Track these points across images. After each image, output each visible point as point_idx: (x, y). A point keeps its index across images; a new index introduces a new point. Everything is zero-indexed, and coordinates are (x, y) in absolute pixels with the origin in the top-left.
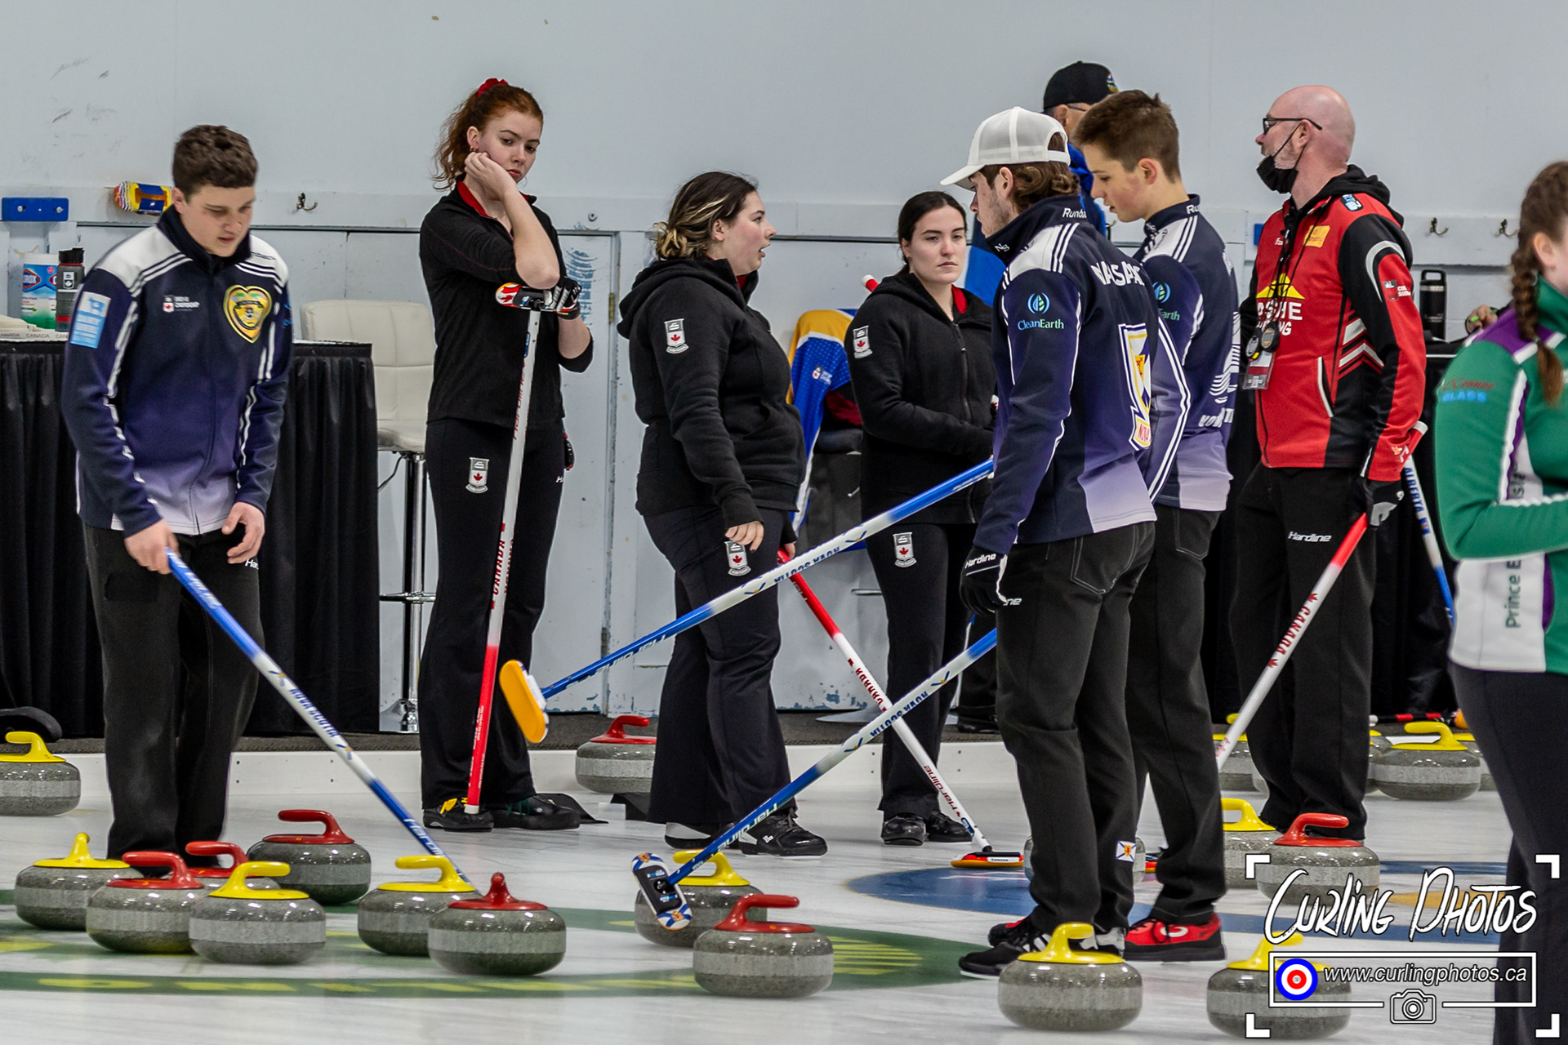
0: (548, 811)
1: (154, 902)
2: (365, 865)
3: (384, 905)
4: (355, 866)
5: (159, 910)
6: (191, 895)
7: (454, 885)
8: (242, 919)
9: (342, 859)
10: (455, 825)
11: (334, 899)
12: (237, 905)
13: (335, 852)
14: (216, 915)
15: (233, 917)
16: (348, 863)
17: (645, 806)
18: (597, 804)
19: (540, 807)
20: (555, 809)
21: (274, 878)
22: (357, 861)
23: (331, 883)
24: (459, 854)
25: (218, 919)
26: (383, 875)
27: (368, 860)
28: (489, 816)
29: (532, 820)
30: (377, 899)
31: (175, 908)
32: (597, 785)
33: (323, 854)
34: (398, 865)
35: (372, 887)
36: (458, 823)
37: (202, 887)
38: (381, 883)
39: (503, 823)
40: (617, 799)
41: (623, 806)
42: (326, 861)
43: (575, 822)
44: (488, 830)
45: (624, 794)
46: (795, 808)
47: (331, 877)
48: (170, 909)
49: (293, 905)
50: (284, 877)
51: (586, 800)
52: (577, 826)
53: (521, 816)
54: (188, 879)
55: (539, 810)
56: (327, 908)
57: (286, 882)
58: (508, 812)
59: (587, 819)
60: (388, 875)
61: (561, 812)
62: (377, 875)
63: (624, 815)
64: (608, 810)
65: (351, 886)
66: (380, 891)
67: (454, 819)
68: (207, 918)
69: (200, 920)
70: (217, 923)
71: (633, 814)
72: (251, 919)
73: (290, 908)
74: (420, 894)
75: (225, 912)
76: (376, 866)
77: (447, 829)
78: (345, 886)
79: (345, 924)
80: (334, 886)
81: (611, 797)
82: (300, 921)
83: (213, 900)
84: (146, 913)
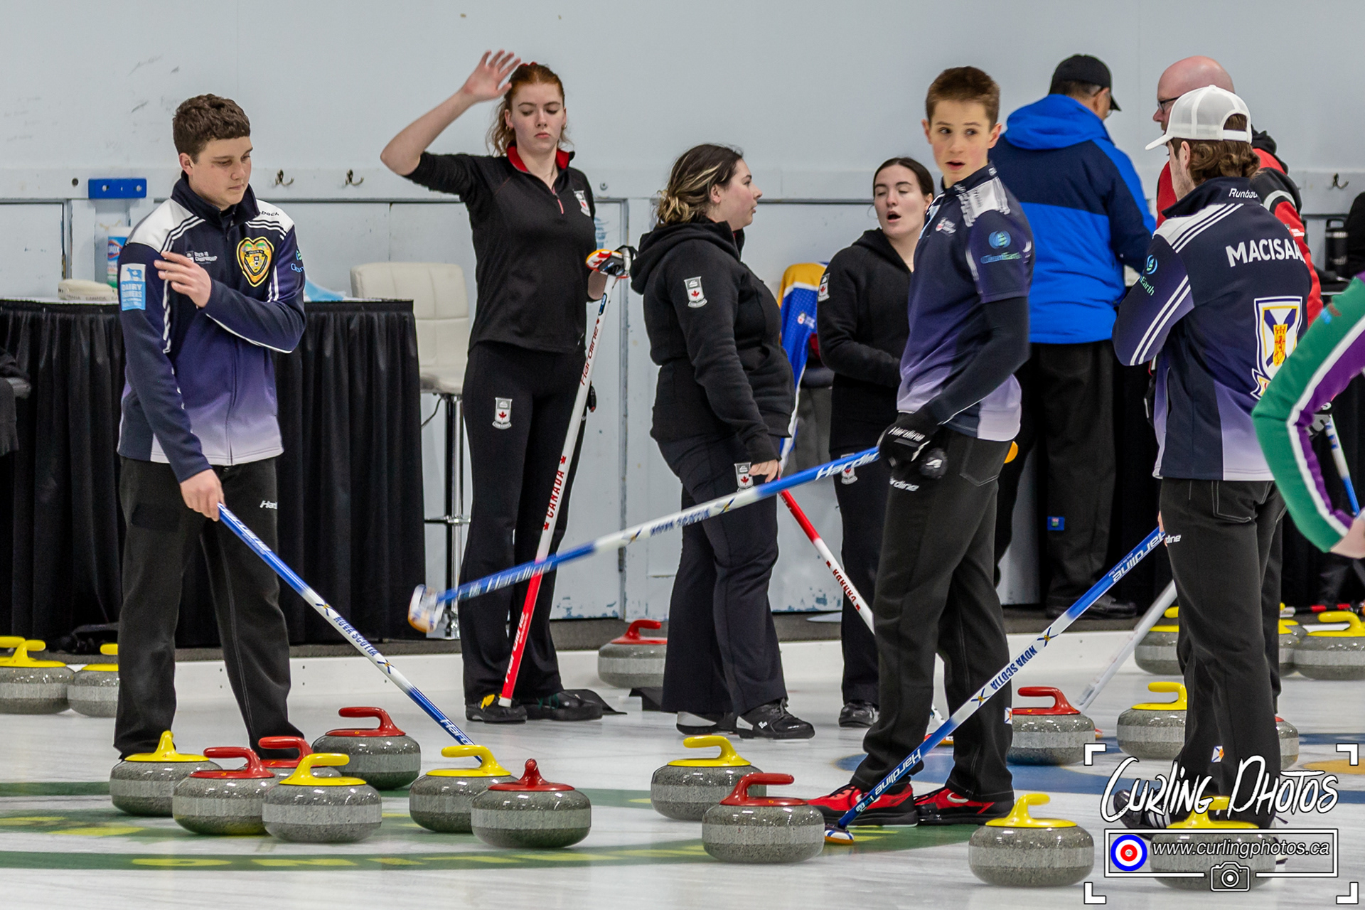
0: (575, 704)
1: (231, 790)
2: (415, 755)
3: (433, 788)
4: (407, 755)
5: (236, 797)
6: (264, 784)
7: (493, 771)
8: (308, 803)
9: (395, 749)
10: (493, 718)
11: (388, 784)
12: (304, 792)
13: (389, 743)
14: (286, 800)
15: (300, 802)
16: (400, 753)
17: (658, 699)
18: (616, 697)
19: (567, 701)
20: (581, 702)
21: (336, 768)
22: (407, 751)
23: (385, 771)
24: (498, 743)
25: (288, 803)
26: (430, 762)
27: (418, 750)
28: (522, 709)
29: (561, 712)
30: (427, 783)
31: (250, 795)
32: (617, 680)
33: (378, 745)
34: (444, 754)
35: (422, 773)
36: (497, 716)
37: (273, 776)
38: (429, 770)
39: (535, 716)
40: (635, 693)
41: (640, 699)
42: (383, 752)
43: (599, 714)
44: (522, 721)
45: (640, 689)
46: (786, 699)
47: (386, 766)
48: (245, 797)
49: (353, 791)
50: (345, 766)
51: (608, 694)
52: (600, 717)
53: (551, 709)
54: (261, 770)
55: (567, 704)
56: (383, 792)
57: (347, 770)
58: (539, 706)
59: (609, 711)
60: (436, 762)
61: (585, 705)
62: (426, 763)
63: (640, 706)
64: (626, 703)
65: (403, 773)
66: (428, 777)
67: (492, 713)
68: (278, 804)
69: (273, 806)
70: (287, 807)
71: (649, 705)
72: (316, 803)
73: (350, 793)
74: (463, 778)
75: (293, 798)
76: (424, 756)
77: (487, 722)
78: (398, 773)
79: (398, 806)
80: (388, 773)
81: (629, 691)
82: (359, 804)
83: (282, 787)
84: (224, 800)
